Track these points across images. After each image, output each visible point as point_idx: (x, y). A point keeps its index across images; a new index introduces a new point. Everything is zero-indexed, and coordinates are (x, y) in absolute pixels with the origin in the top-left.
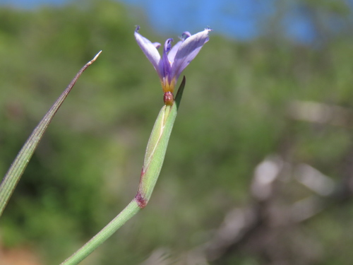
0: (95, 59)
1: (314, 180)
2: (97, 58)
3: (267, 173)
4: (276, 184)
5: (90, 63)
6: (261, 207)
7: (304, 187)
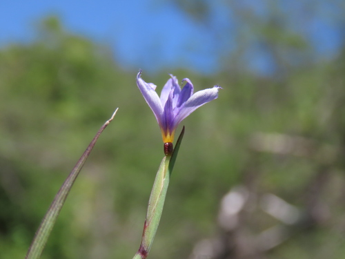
0: (112, 118)
1: (279, 210)
2: (115, 116)
3: (233, 203)
4: (242, 214)
5: (108, 122)
6: (228, 236)
7: (269, 216)
